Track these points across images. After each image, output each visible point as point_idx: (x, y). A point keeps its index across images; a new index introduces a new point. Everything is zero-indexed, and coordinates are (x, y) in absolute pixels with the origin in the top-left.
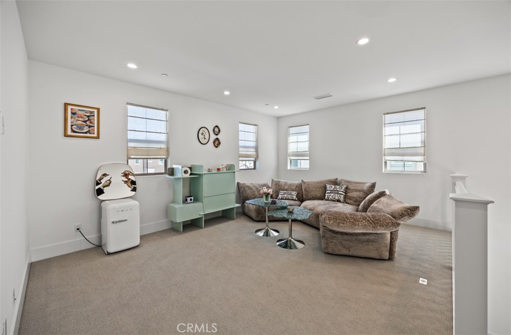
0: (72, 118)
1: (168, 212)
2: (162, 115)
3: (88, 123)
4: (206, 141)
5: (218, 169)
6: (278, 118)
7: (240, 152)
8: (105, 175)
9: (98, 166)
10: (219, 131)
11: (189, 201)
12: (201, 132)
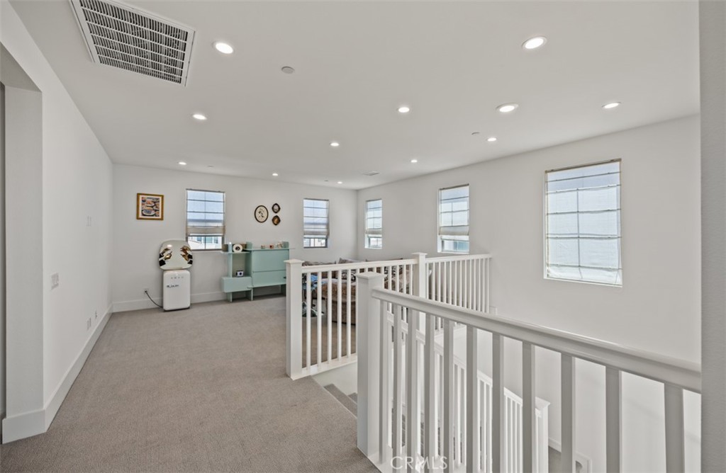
0: (143, 204)
1: (220, 284)
2: (220, 196)
3: (154, 208)
4: (264, 219)
5: (271, 247)
6: (357, 191)
7: (306, 230)
8: (167, 250)
9: (162, 242)
10: (279, 209)
11: (238, 275)
12: (258, 210)
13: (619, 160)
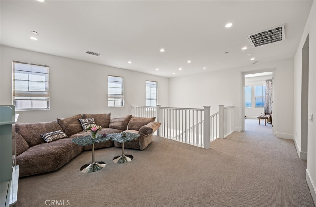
13: (156, 82)
